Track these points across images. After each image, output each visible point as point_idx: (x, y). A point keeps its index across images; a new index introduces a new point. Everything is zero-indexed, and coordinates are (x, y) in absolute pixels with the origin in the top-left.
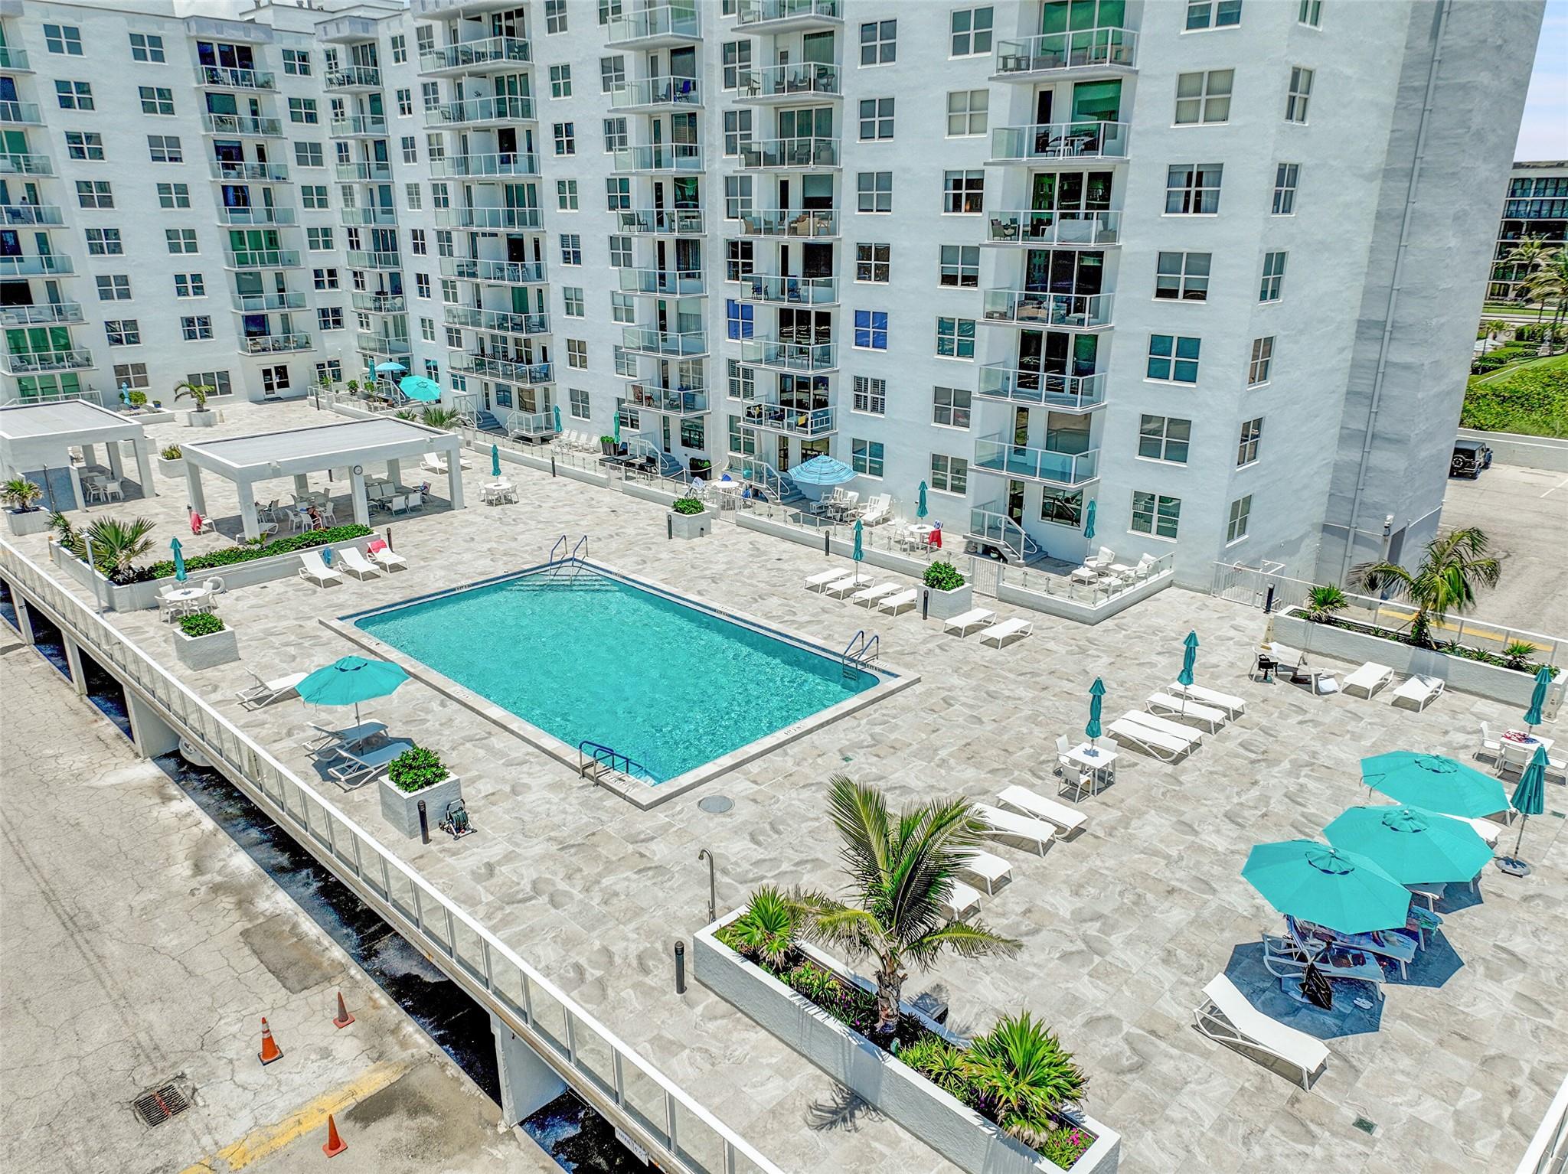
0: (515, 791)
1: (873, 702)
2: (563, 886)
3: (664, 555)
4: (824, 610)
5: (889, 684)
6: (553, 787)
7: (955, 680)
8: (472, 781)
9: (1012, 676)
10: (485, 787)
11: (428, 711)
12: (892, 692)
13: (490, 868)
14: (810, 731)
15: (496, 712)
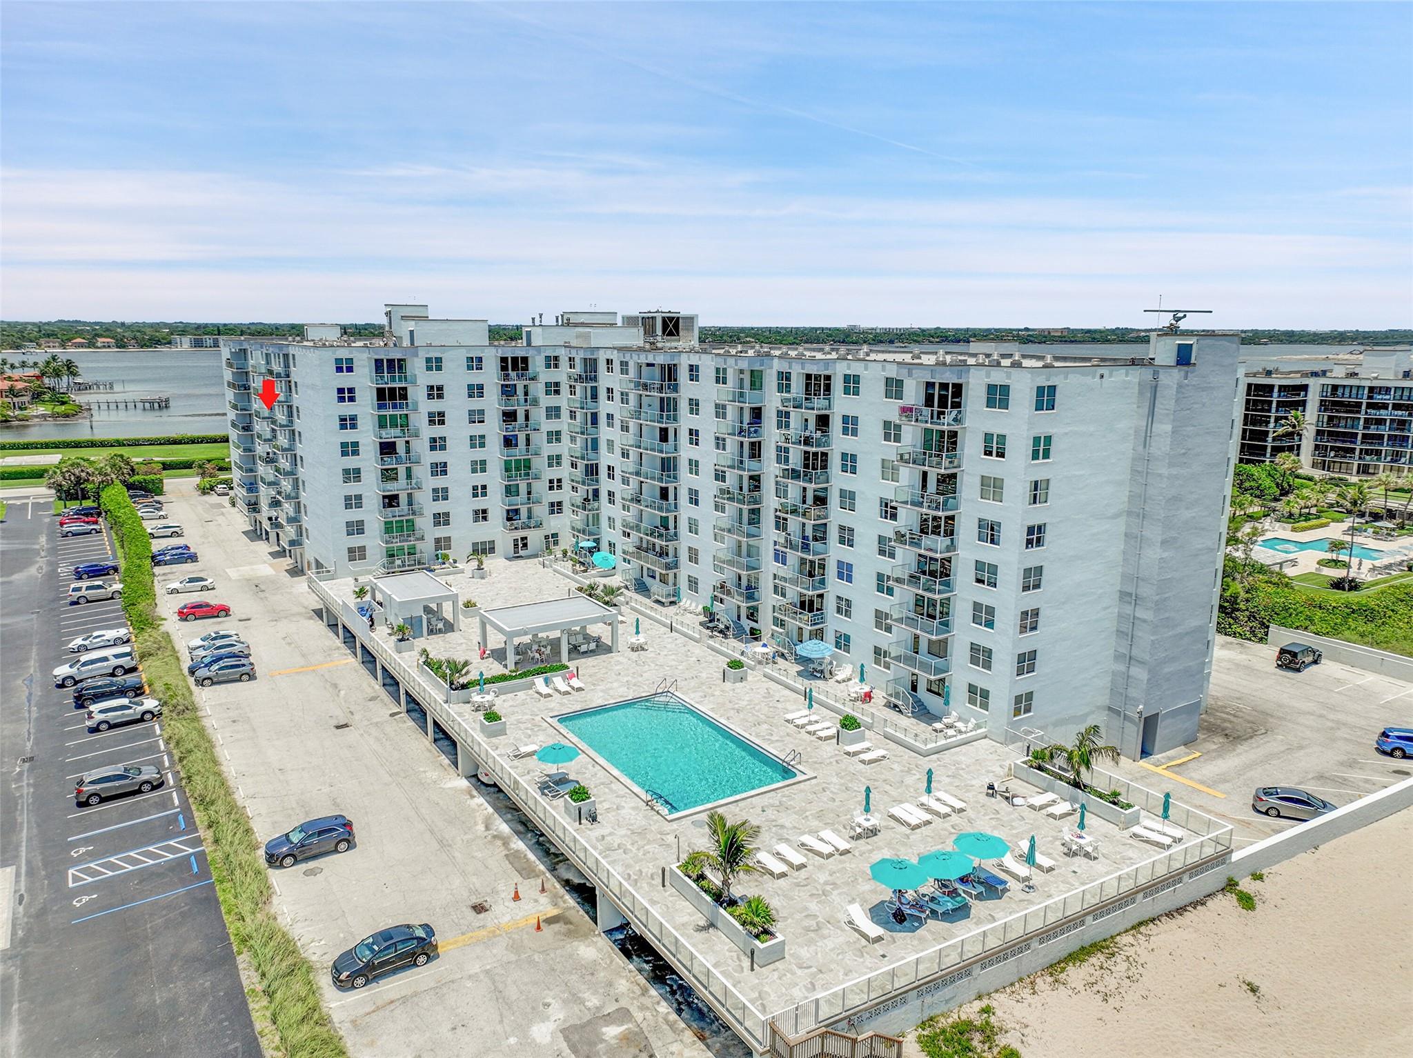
0: (618, 809)
1: (788, 786)
2: (629, 847)
3: (717, 693)
4: (788, 735)
5: (800, 777)
6: (634, 808)
7: (835, 780)
8: (601, 802)
9: (863, 780)
10: (606, 805)
11: (586, 769)
12: (800, 782)
13: (603, 837)
14: (752, 797)
15: (615, 772)
